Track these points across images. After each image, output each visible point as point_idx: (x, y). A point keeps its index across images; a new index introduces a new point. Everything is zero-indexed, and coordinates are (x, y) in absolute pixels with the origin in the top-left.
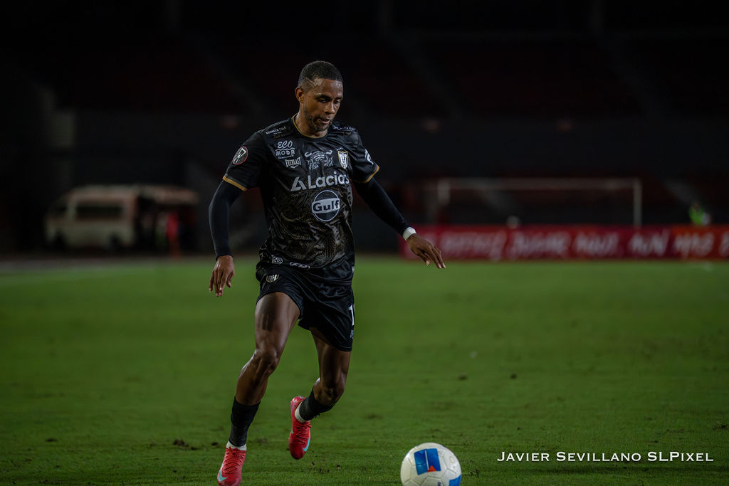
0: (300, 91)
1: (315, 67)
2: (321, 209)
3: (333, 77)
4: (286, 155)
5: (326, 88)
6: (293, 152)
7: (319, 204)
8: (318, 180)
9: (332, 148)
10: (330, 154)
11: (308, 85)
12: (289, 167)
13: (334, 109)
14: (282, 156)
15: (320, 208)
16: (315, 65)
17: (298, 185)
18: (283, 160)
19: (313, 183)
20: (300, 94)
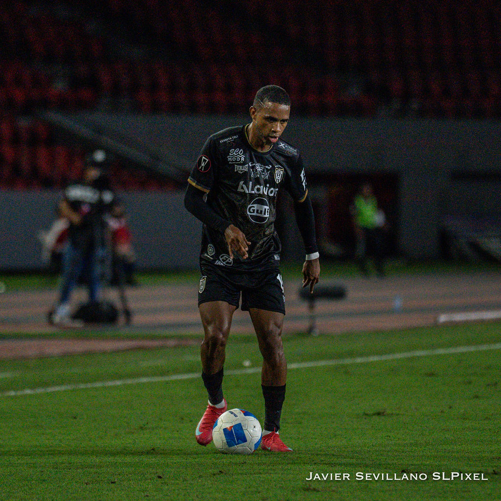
0: (253, 110)
1: (267, 90)
2: (254, 212)
3: (281, 102)
4: (236, 161)
5: (274, 111)
6: (243, 159)
7: (254, 207)
8: (256, 187)
9: (272, 164)
10: (269, 168)
11: (260, 106)
12: (237, 171)
13: (280, 128)
14: (233, 161)
15: (254, 210)
16: (267, 89)
17: (242, 188)
18: (233, 165)
19: (252, 189)
20: (254, 113)
